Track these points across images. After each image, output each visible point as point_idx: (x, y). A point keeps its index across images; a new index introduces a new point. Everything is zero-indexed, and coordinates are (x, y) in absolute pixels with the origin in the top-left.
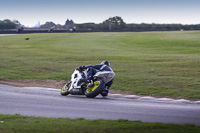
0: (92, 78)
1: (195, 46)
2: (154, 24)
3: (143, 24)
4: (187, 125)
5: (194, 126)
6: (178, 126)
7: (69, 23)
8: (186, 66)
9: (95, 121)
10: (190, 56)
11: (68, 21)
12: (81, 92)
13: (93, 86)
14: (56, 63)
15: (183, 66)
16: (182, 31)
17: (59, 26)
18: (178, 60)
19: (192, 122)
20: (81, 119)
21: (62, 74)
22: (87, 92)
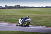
0: (25, 21)
1: (38, 12)
5: (37, 32)
7: (6, 6)
8: (36, 17)
9: (12, 31)
10: (37, 15)
11: (5, 6)
12: (22, 25)
13: (25, 23)
14: (3, 17)
15: (35, 17)
16: (35, 8)
17: (3, 7)
19: (37, 31)
20: (9, 31)
21: (4, 19)
22: (24, 25)
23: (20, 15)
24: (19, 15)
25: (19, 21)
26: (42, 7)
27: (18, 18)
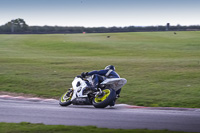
1: (98, 48)
2: (57, 27)
3: (46, 27)
4: (89, 127)
6: (81, 128)
12: (88, 102)
16: (84, 34)
18: (81, 62)
19: (93, 124)
22: (96, 101)
23: (28, 61)
24: (23, 61)
25: (74, 83)
26: (114, 30)
27: (17, 72)
